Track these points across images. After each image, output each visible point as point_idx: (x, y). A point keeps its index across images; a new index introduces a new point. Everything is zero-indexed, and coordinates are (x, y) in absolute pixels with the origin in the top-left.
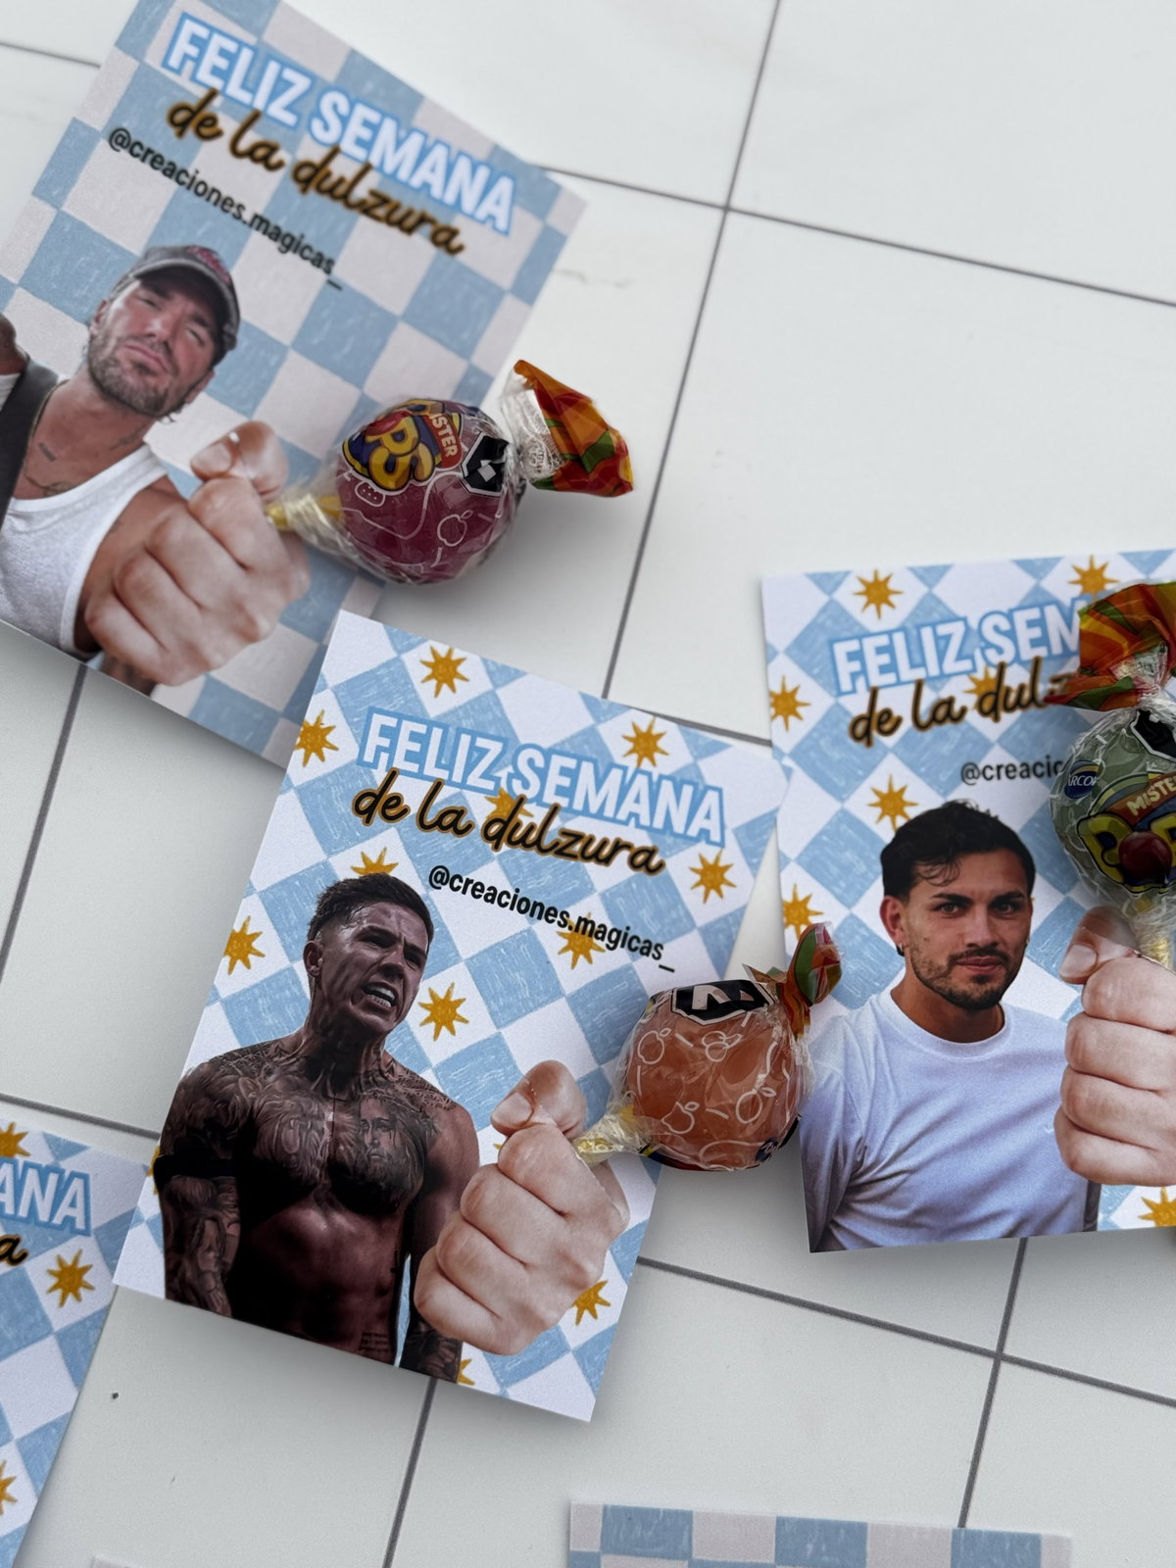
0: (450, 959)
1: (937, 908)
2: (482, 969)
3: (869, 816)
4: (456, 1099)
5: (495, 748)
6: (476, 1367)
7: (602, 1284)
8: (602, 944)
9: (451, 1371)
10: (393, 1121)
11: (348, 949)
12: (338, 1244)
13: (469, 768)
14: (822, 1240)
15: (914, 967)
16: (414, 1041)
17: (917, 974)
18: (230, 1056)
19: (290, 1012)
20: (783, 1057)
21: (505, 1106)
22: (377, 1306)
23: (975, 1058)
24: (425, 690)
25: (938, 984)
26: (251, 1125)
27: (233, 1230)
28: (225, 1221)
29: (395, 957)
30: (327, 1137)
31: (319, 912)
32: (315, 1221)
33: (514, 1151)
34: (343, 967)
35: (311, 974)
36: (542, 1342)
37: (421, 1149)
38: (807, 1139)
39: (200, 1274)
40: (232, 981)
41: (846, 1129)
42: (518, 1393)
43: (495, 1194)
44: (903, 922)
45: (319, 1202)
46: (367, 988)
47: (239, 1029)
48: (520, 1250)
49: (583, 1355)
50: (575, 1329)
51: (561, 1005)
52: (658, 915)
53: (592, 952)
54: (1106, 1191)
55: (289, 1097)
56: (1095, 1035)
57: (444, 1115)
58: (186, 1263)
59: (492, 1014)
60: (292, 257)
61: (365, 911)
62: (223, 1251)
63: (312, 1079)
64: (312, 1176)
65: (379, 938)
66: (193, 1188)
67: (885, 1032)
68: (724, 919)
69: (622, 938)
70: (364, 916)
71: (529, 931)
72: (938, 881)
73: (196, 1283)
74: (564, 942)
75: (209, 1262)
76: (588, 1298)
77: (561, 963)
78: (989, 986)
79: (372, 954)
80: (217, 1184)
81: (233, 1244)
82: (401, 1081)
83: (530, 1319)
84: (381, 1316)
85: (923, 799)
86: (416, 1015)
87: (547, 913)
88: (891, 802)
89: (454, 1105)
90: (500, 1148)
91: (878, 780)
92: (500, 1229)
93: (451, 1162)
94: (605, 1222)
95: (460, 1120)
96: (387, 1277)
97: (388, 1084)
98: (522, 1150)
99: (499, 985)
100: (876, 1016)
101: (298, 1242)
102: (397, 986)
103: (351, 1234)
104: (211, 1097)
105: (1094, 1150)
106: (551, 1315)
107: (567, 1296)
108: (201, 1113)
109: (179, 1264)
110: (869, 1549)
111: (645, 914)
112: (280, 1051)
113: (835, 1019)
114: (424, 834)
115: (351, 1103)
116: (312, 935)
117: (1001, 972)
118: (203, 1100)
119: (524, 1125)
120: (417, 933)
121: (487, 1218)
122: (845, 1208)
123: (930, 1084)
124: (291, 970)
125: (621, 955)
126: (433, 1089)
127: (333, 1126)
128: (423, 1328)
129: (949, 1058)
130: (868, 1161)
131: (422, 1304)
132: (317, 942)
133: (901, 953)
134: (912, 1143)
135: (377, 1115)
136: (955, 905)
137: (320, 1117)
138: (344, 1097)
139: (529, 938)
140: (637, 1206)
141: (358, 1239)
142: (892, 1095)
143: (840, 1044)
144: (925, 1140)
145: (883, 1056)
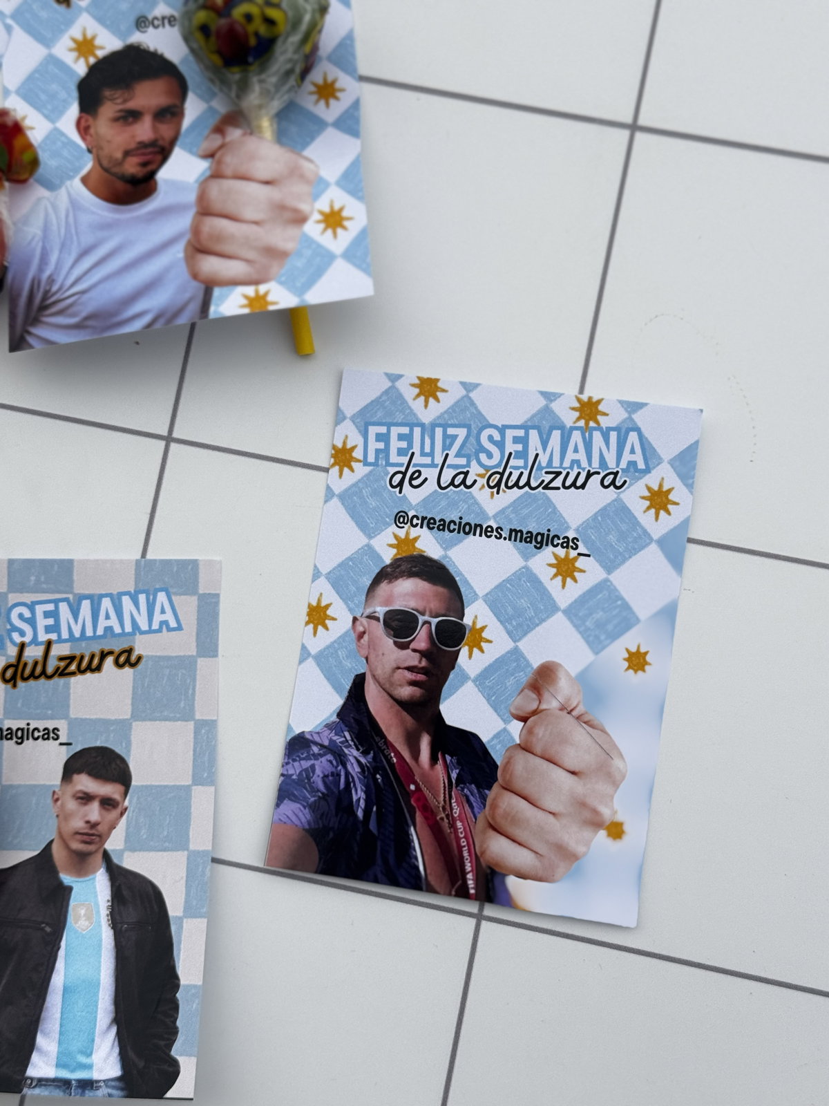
1: (116, 120)
3: (69, 58)
14: (17, 343)
15: (98, 160)
17: (101, 165)
23: (133, 215)
25: (115, 170)
38: (13, 279)
41: (41, 269)
44: (92, 131)
54: (217, 292)
56: (216, 190)
67: (75, 205)
72: (119, 101)
78: (150, 168)
85: (109, 43)
88: (84, 46)
91: (76, 32)
100: (69, 194)
105: (211, 265)
110: (75, 578)
117: (158, 158)
122: (36, 321)
123: (102, 235)
129: (117, 216)
130: (54, 289)
133: (90, 151)
134: (86, 273)
136: (132, 116)
142: (75, 243)
143: (42, 215)
144: (94, 271)
145: (71, 219)
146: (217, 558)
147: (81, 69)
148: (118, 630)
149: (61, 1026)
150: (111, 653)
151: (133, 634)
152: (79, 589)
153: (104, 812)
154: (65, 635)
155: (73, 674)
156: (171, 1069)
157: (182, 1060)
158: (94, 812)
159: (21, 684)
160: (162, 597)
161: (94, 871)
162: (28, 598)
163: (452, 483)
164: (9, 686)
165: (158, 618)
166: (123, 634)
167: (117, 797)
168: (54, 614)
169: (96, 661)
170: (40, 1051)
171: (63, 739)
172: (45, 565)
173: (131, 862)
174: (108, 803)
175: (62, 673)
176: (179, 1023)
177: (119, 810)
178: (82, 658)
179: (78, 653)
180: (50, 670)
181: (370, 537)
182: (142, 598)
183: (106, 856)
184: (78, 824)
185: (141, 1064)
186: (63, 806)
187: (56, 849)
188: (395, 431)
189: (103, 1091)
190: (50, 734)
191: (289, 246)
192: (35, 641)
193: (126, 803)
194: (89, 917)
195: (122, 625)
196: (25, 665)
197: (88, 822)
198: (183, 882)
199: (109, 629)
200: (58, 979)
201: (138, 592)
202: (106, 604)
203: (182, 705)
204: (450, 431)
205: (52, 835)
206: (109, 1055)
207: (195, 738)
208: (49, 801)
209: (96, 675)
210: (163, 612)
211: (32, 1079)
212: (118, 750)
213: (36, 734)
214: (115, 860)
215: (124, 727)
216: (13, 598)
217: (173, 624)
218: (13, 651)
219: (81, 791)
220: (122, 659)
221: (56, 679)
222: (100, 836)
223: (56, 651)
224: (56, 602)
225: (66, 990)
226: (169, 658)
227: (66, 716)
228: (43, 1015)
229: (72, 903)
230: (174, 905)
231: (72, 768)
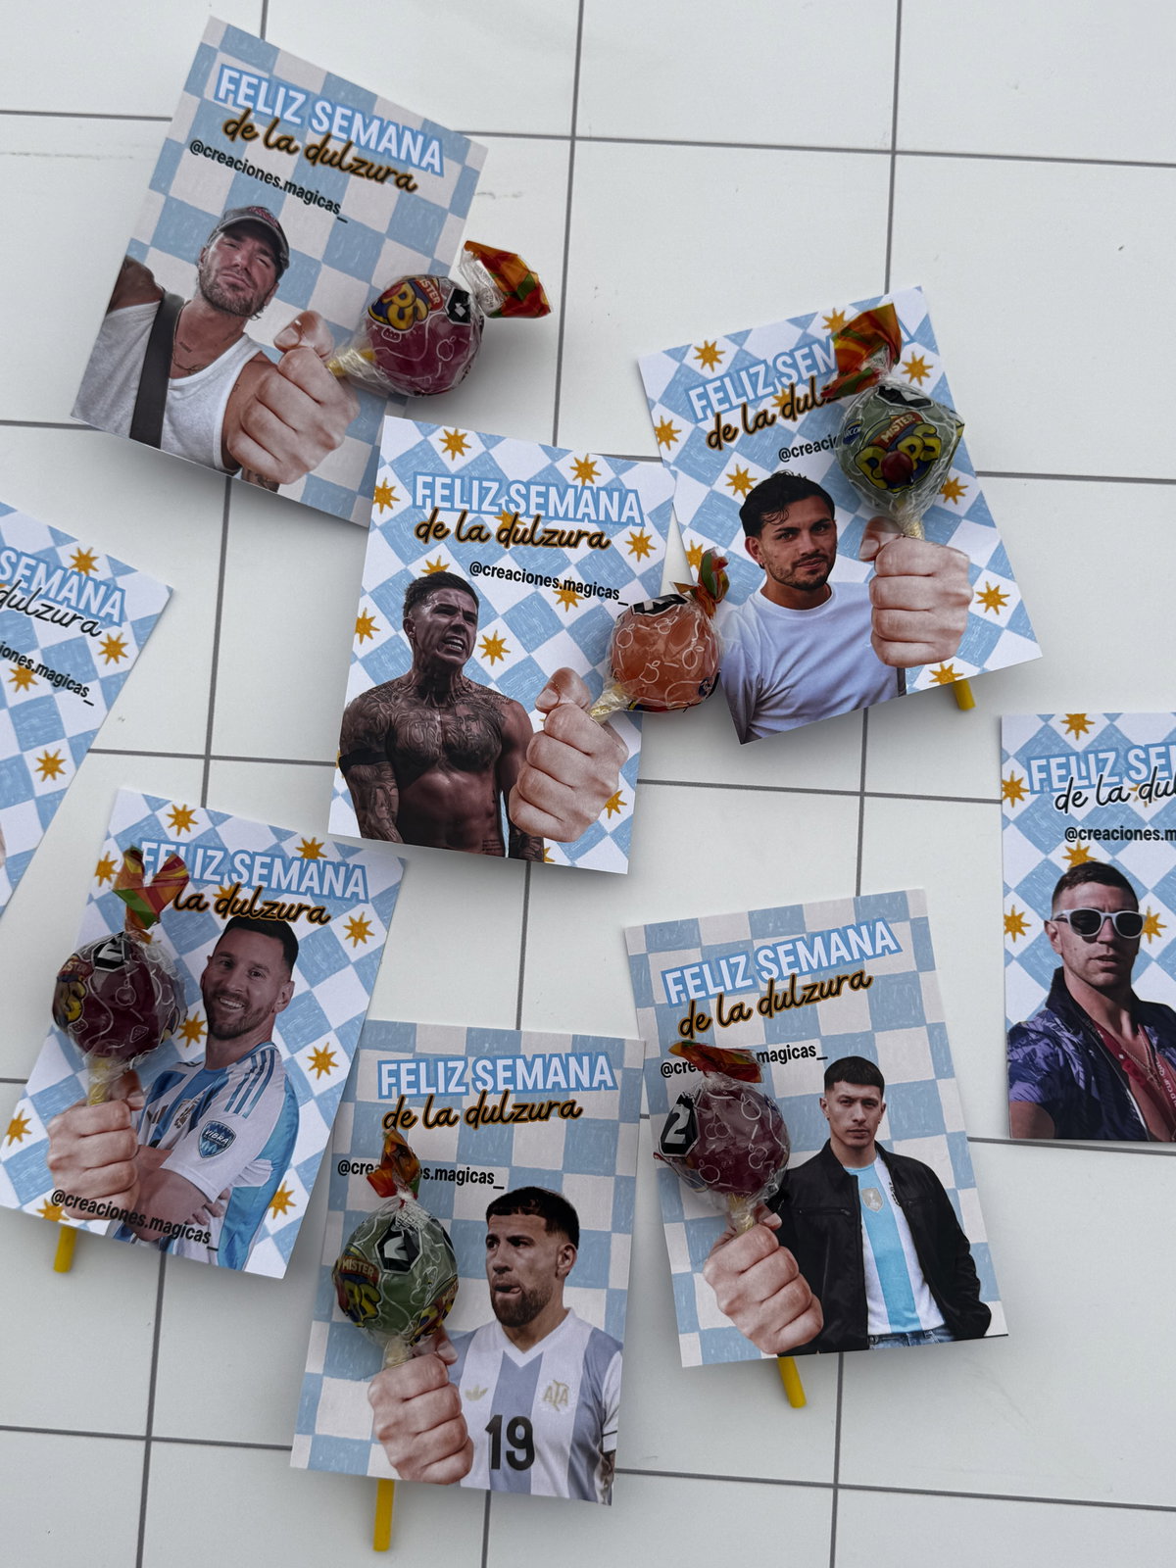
0: (492, 616)
1: (779, 537)
2: (513, 619)
3: (729, 492)
4: (512, 697)
5: (495, 486)
6: (555, 853)
7: (620, 792)
8: (582, 595)
9: (540, 855)
10: (477, 715)
11: (429, 619)
12: (458, 790)
13: (481, 501)
14: (746, 735)
15: (771, 574)
16: (479, 667)
17: (775, 577)
18: (371, 691)
19: (402, 661)
20: (704, 629)
21: (542, 697)
22: (488, 824)
23: (817, 616)
24: (446, 457)
25: (787, 580)
26: (391, 731)
27: (394, 792)
28: (388, 788)
29: (458, 620)
30: (439, 730)
31: (407, 600)
32: (442, 779)
33: (552, 721)
34: (428, 631)
35: (409, 637)
36: (590, 832)
37: (497, 729)
38: (727, 683)
39: (380, 820)
40: (363, 647)
41: (749, 672)
42: (581, 863)
43: (546, 747)
44: (760, 549)
45: (442, 768)
46: (445, 640)
47: (373, 676)
48: (568, 779)
49: (615, 835)
50: (609, 821)
51: (563, 636)
52: (612, 572)
53: (577, 600)
54: (908, 672)
55: (412, 710)
56: (885, 587)
57: (507, 708)
58: (370, 815)
59: (524, 645)
60: (313, 206)
61: (435, 595)
62: (390, 805)
63: (423, 698)
64: (435, 754)
65: (447, 610)
66: (365, 771)
67: (762, 613)
68: (652, 569)
69: (592, 590)
70: (435, 598)
71: (536, 593)
72: (777, 522)
73: (378, 826)
74: (559, 597)
75: (383, 813)
76: (613, 802)
77: (559, 609)
78: (818, 575)
79: (444, 620)
80: (379, 767)
81: (396, 801)
82: (477, 691)
83: (582, 819)
84: (492, 829)
85: (759, 475)
86: (478, 652)
87: (545, 581)
88: (739, 480)
89: (511, 701)
90: (544, 721)
91: (730, 469)
92: (554, 768)
93: (516, 734)
94: (615, 756)
95: (516, 708)
96: (492, 806)
97: (470, 694)
98: (557, 720)
99: (525, 628)
100: (755, 607)
101: (433, 793)
102: (462, 637)
103: (465, 784)
104: (365, 717)
105: (897, 650)
106: (593, 815)
107: (599, 803)
108: (361, 727)
109: (366, 816)
110: (806, 920)
111: (604, 573)
112: (401, 685)
113: (731, 612)
114: (462, 544)
115: (449, 708)
116: (406, 614)
117: (825, 565)
118: (360, 719)
119: (555, 706)
120: (469, 603)
121: (544, 762)
122: (757, 716)
123: (795, 635)
124: (398, 636)
125: (594, 600)
126: (496, 693)
127: (441, 723)
128: (518, 833)
129: (803, 619)
130: (765, 687)
131: (515, 818)
132: (410, 617)
133: (763, 567)
134: (790, 670)
135: (467, 713)
136: (791, 533)
137: (433, 719)
138: (445, 705)
139: (537, 596)
140: (632, 745)
141: (470, 786)
142: (773, 648)
143: (736, 627)
144: (797, 667)
145: (763, 627)
146: (921, 887)
147: (740, 500)
148: (848, 958)
149: (883, 1290)
150: (846, 978)
151: (861, 960)
152: (810, 928)
153: (867, 1111)
154: (805, 968)
155: (817, 999)
156: (983, 1313)
157: (989, 1304)
158: (858, 1111)
159: (776, 1014)
160: (880, 926)
161: (872, 1161)
162: (770, 942)
163: (1110, 799)
164: (767, 1016)
165: (880, 944)
166: (854, 961)
167: (875, 1097)
168: (794, 952)
169: (835, 987)
170: (874, 1313)
171: (819, 1054)
172: (779, 912)
173: (901, 1149)
174: (868, 1103)
175: (808, 1000)
176: (978, 1275)
177: (879, 1107)
178: (823, 985)
179: (819, 982)
180: (798, 999)
181: (1047, 853)
182: (864, 929)
183: (878, 1147)
184: (848, 1123)
185: (958, 1313)
186: (830, 1109)
187: (834, 1145)
188: (1054, 762)
189: (935, 1338)
190: (808, 1052)
191: (960, 625)
192: (781, 976)
193: (884, 1101)
194: (878, 1198)
195: (851, 954)
196: (777, 997)
197: (855, 1121)
198: (949, 1160)
199: (841, 959)
200: (869, 1253)
201: (859, 925)
202: (835, 937)
203: (913, 1013)
204: (1102, 756)
205: (826, 1135)
206: (929, 1309)
207: (930, 1039)
208: (818, 1107)
209: (837, 998)
210: (883, 938)
211: (873, 1336)
212: (867, 1058)
213: (796, 1053)
214: (887, 1149)
215: (868, 1038)
216: (757, 944)
217: (893, 947)
218: (765, 987)
219: (843, 1096)
220: (856, 982)
221: (804, 1006)
222: (868, 1131)
223: (800, 982)
224: (793, 942)
225: (878, 1260)
226: (896, 976)
227: (818, 1035)
228: (867, 1283)
229: (861, 1189)
230: (947, 1181)
231: (832, 1076)
